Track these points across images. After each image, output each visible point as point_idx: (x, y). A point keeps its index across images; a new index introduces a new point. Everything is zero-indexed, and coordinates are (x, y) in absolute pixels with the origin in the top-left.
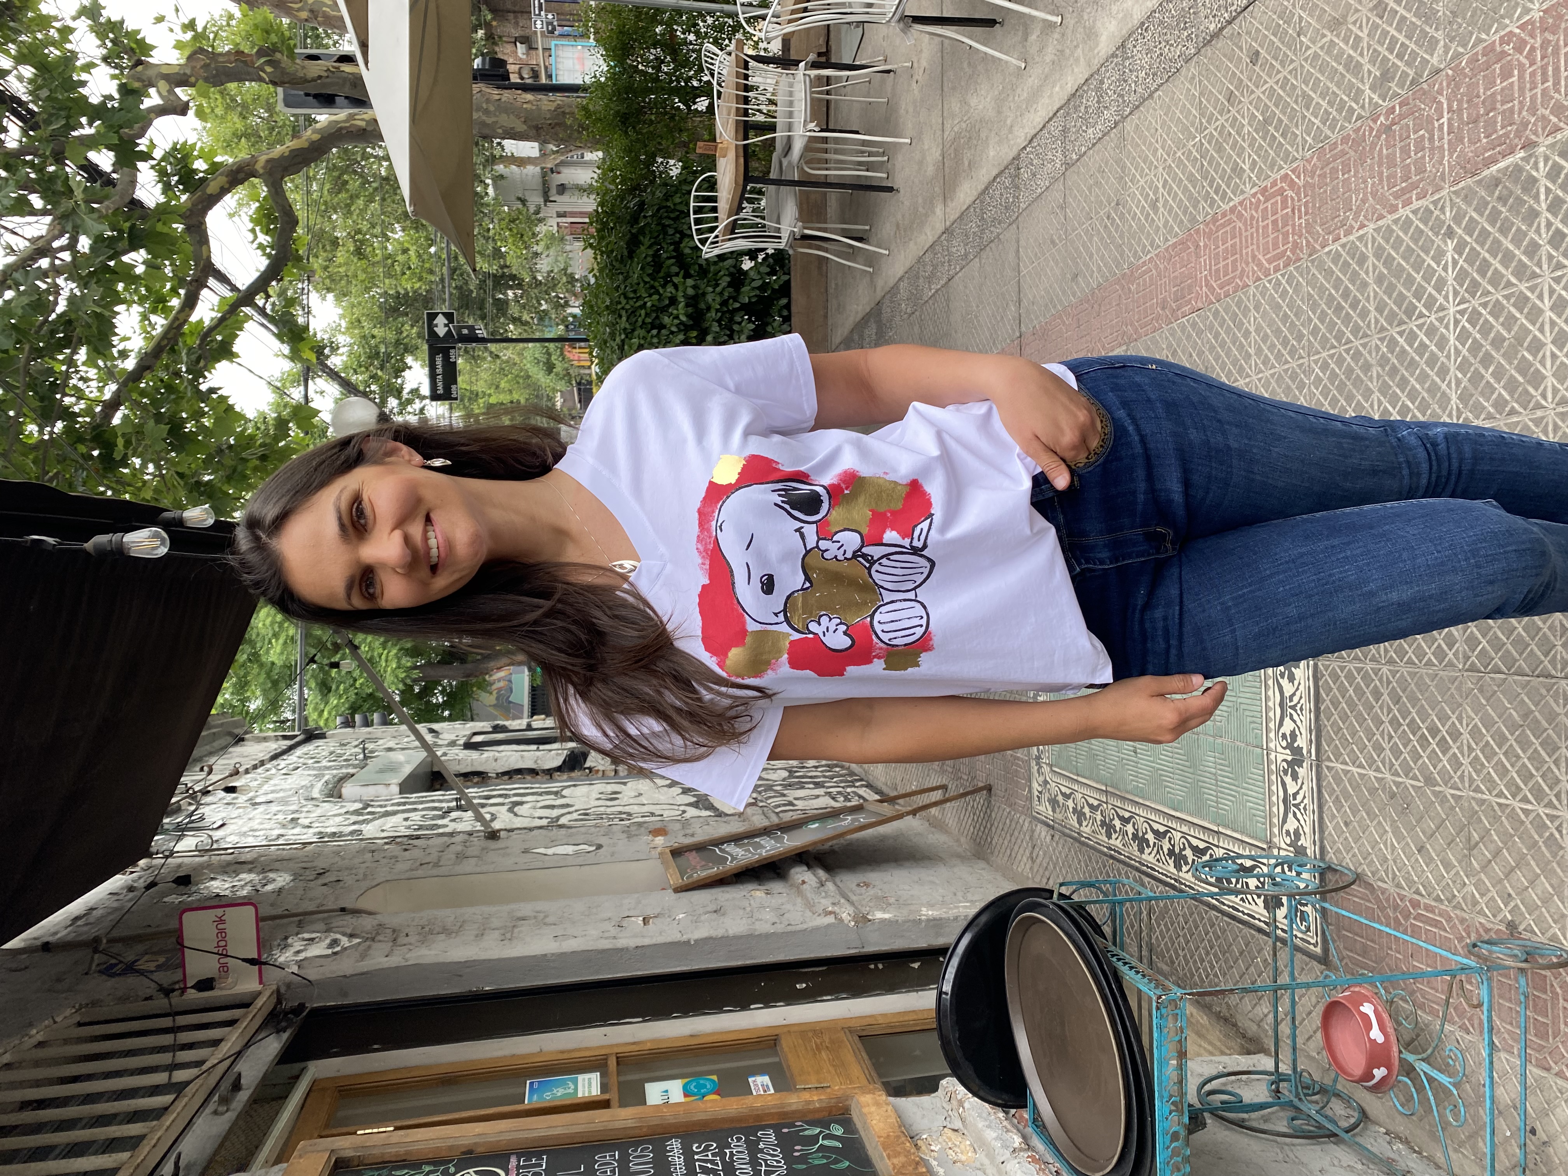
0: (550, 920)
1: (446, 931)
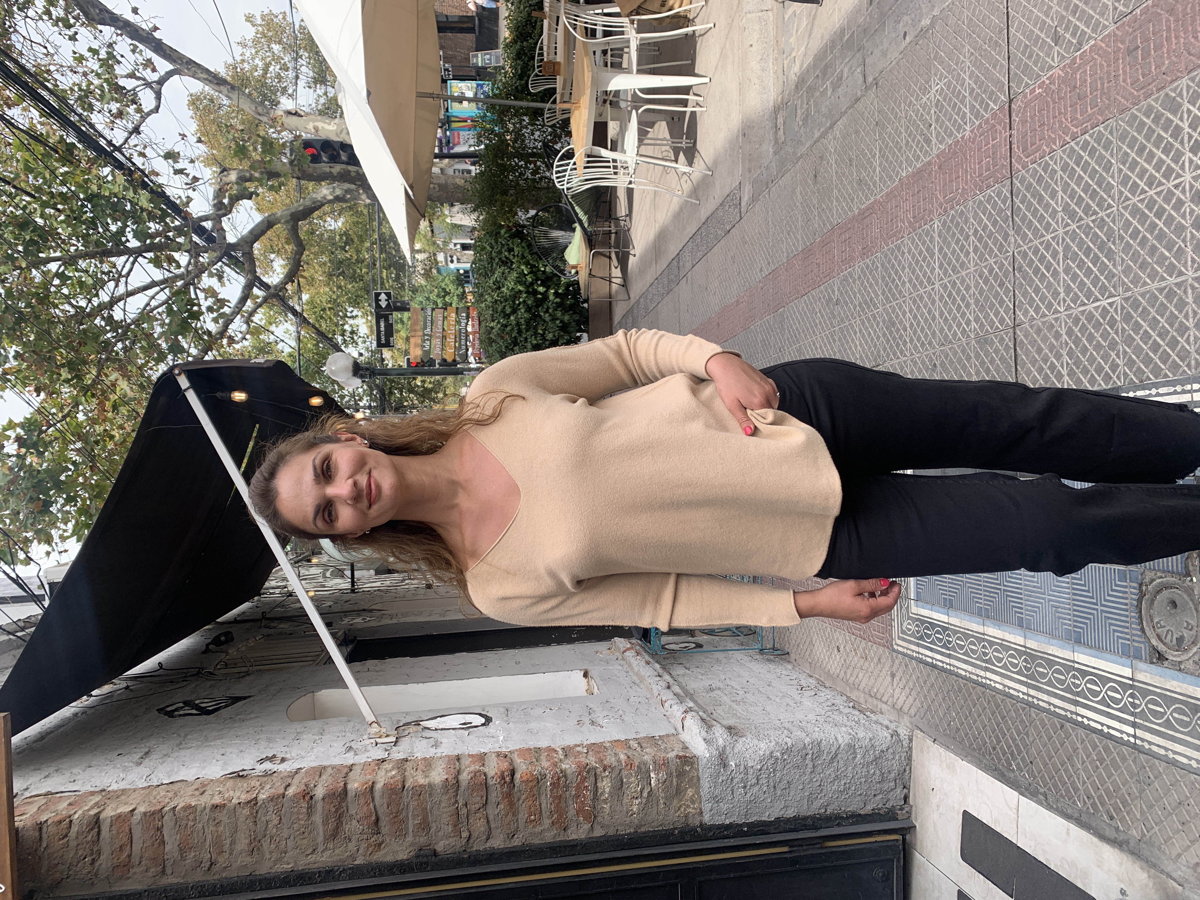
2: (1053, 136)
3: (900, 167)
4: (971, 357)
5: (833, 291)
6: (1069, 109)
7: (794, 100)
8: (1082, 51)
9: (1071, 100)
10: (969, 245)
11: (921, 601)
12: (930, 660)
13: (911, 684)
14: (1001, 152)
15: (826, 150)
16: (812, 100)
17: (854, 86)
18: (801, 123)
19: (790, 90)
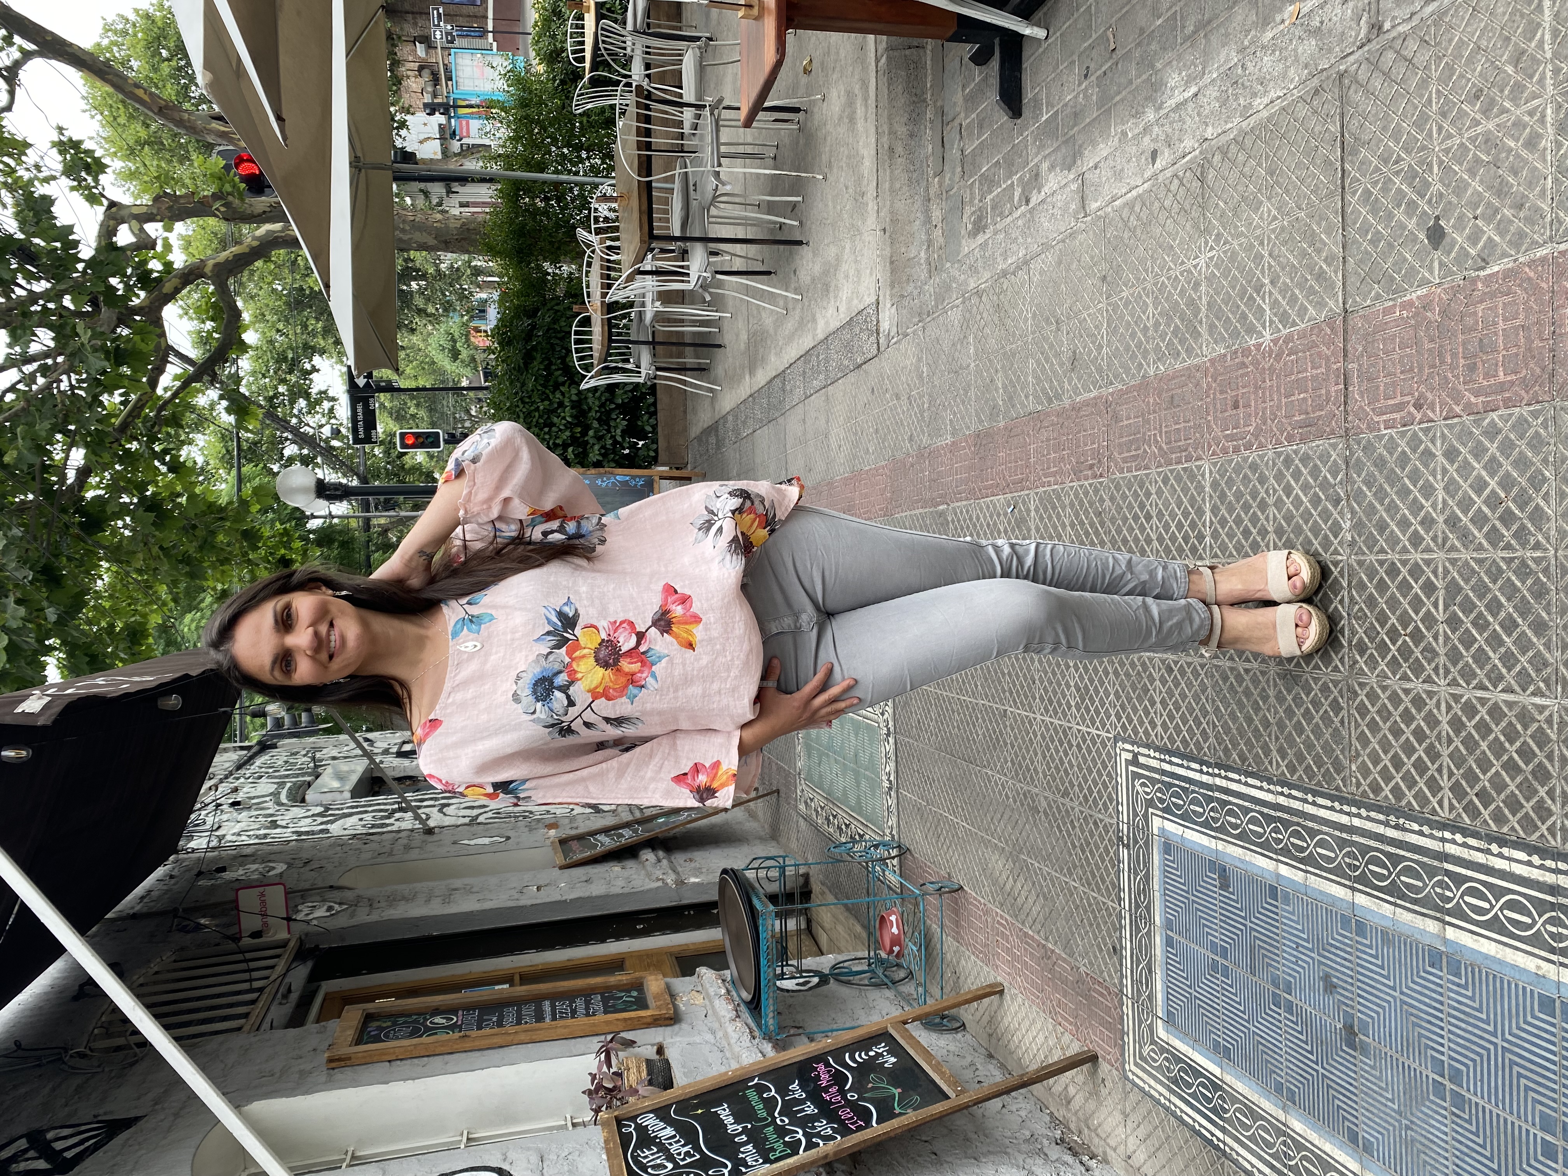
0: (474, 890)
1: (405, 898)
2: (1429, 395)
3: (1145, 358)
4: (1268, 697)
5: (1028, 511)
6: (1462, 362)
7: (959, 189)
8: (1488, 271)
9: (1465, 349)
10: (1267, 519)
11: (1174, 1025)
12: (1190, 1121)
13: (1154, 1141)
14: (1328, 393)
15: (1017, 293)
16: (989, 197)
17: (1065, 209)
18: (970, 227)
19: (953, 173)
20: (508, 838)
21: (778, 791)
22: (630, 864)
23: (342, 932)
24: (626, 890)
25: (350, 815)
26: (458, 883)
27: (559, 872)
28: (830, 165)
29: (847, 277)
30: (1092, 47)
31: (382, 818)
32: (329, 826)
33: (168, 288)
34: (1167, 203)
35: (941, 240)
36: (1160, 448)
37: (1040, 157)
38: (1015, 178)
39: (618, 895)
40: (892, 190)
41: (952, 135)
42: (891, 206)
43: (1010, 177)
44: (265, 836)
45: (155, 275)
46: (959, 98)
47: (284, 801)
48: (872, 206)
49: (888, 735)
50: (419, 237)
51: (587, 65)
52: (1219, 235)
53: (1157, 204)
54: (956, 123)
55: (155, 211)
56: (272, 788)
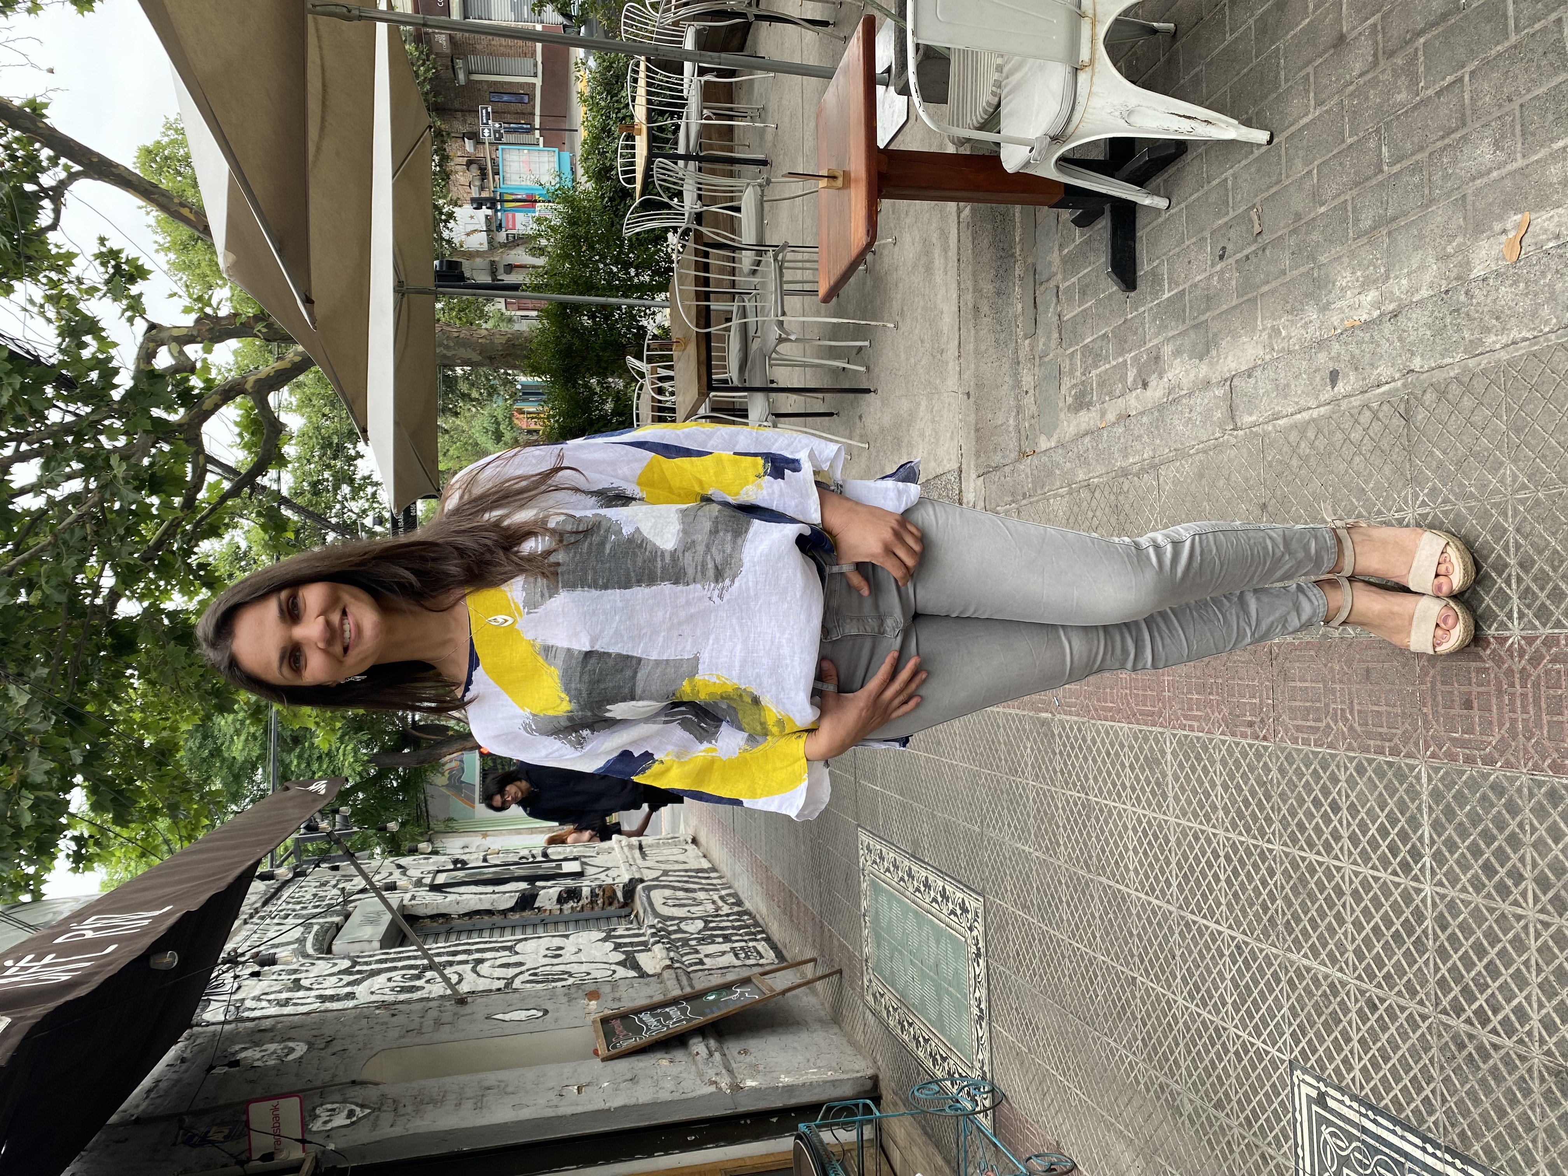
0: (509, 1089)
1: (433, 1101)
7: (1056, 357)
10: (1522, 861)
15: (1143, 499)
16: (1094, 373)
17: (1207, 415)
18: (1070, 400)
19: (1049, 338)
20: (546, 1012)
21: (840, 972)
22: (679, 1055)
23: (363, 1149)
24: (676, 1096)
25: (378, 972)
26: (491, 1078)
27: (601, 1064)
28: (902, 314)
29: (922, 435)
30: (1229, 226)
31: (411, 979)
32: (355, 989)
33: (207, 405)
34: (1355, 436)
35: (1034, 409)
36: (1351, 728)
37: (1161, 338)
38: (1129, 356)
39: (667, 1103)
40: (977, 352)
41: (1046, 297)
42: (977, 370)
43: (1122, 352)
44: (287, 1002)
45: (196, 391)
46: (1055, 257)
47: (310, 951)
48: (953, 367)
49: (978, 955)
50: (463, 353)
51: (638, 186)
52: (1433, 490)
53: (1339, 435)
54: (1052, 284)
55: (195, 333)
56: (297, 933)
